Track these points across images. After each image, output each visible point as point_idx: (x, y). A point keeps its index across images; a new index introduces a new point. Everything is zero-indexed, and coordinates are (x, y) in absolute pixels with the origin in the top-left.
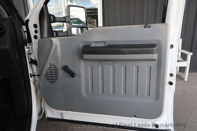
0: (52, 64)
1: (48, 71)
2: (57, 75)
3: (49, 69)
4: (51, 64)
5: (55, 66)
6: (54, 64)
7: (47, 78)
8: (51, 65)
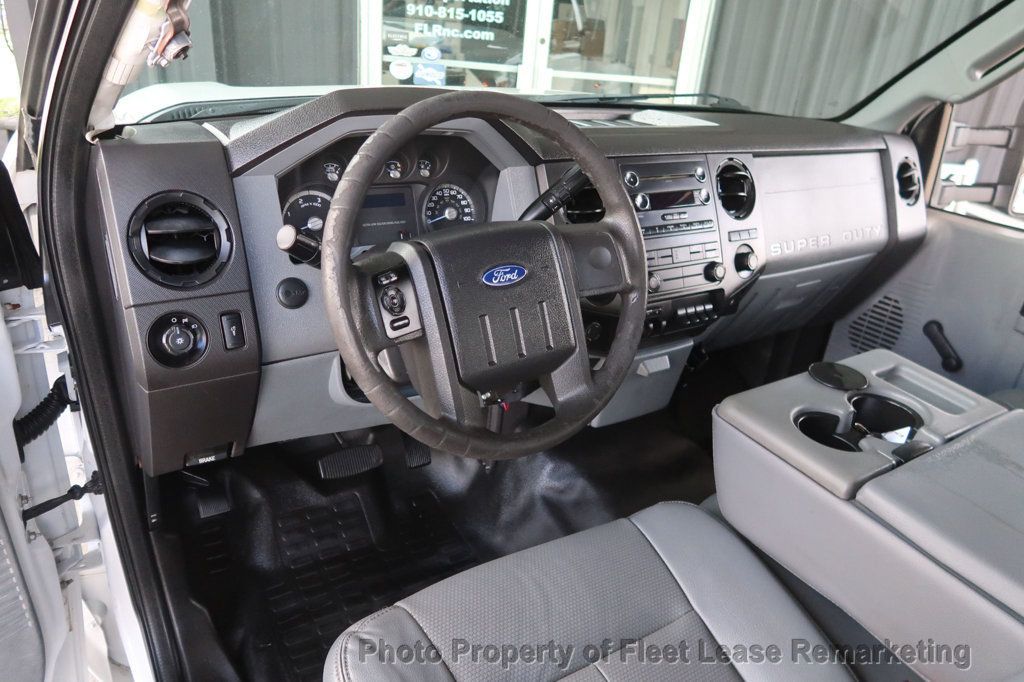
0: (890, 299)
1: (865, 314)
2: (894, 337)
3: (873, 311)
4: (886, 298)
5: (899, 309)
6: (896, 301)
7: (854, 334)
8: (887, 301)
